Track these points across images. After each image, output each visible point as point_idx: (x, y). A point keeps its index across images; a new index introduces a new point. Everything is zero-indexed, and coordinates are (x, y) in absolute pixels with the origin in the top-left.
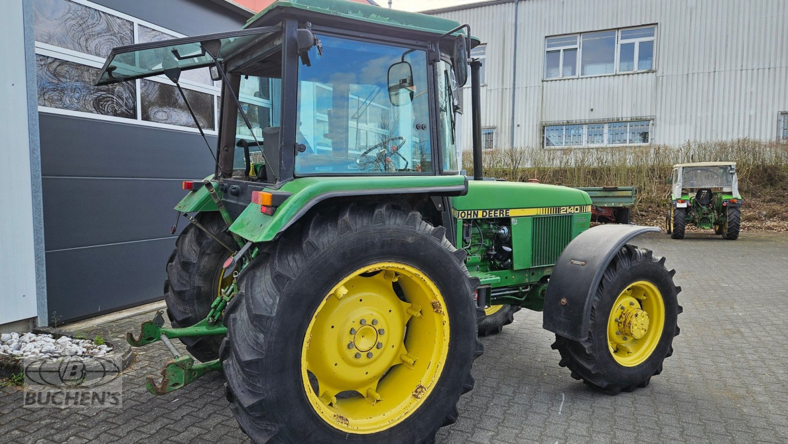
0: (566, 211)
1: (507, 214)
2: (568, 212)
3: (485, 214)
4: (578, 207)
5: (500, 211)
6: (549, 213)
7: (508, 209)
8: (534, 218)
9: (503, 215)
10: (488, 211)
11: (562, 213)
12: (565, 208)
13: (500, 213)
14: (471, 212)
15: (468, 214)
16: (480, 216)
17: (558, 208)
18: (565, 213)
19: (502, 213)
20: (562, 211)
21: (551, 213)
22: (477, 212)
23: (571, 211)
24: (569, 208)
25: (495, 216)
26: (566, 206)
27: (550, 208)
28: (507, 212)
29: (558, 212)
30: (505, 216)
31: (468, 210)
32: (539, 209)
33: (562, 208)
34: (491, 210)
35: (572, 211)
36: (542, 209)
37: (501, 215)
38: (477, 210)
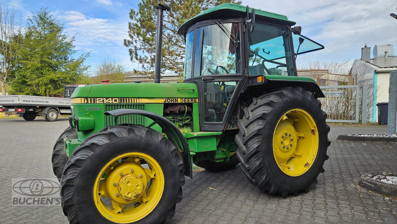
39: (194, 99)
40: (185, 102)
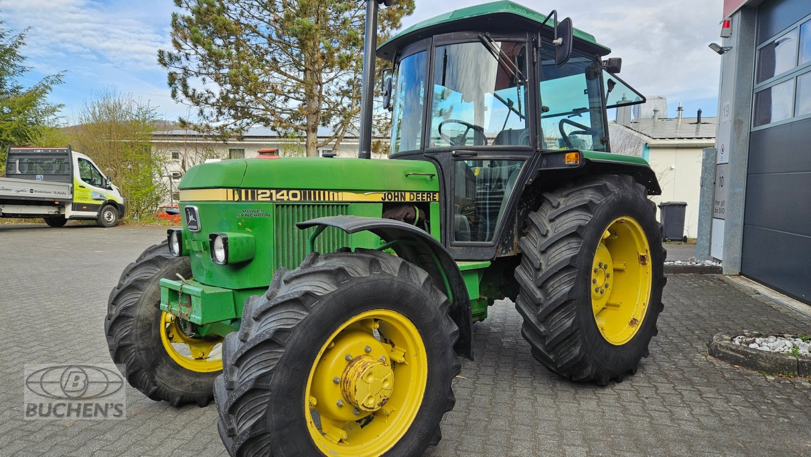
39: (432, 194)
40: (417, 199)
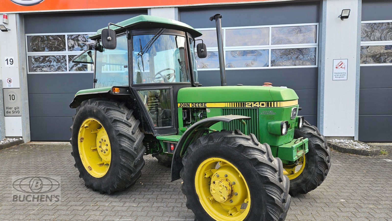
0: (251, 105)
1: (205, 106)
2: (253, 106)
3: (193, 105)
4: (264, 103)
5: (201, 104)
6: (235, 106)
7: (205, 103)
8: (224, 109)
9: (203, 106)
10: (194, 104)
11: (247, 106)
12: (250, 103)
13: (201, 105)
14: (186, 104)
15: (185, 105)
16: (191, 106)
17: (244, 103)
18: (250, 107)
19: (202, 105)
20: (246, 105)
21: (237, 106)
22: (189, 104)
23: (256, 106)
24: (254, 103)
25: (198, 106)
26: (251, 102)
27: (235, 103)
28: (205, 104)
29: (244, 106)
30: (204, 107)
31: (184, 103)
32: (227, 103)
33: (247, 103)
34: (196, 103)
35: (258, 106)
36: (229, 103)
37: (202, 106)
38: (189, 103)
